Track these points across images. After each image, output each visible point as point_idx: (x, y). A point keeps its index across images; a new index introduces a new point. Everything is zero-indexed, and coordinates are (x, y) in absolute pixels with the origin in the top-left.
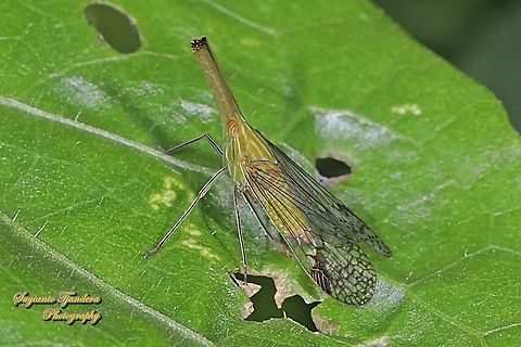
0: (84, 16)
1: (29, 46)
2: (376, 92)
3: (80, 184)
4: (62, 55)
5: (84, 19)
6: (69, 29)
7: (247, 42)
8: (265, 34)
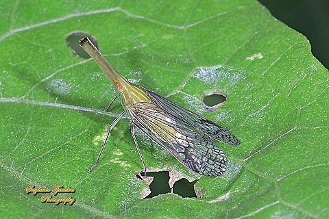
0: (65, 42)
1: (31, 66)
2: (239, 51)
3: (52, 139)
4: (50, 67)
5: (65, 44)
6: (55, 51)
7: (166, 37)
8: (178, 30)
